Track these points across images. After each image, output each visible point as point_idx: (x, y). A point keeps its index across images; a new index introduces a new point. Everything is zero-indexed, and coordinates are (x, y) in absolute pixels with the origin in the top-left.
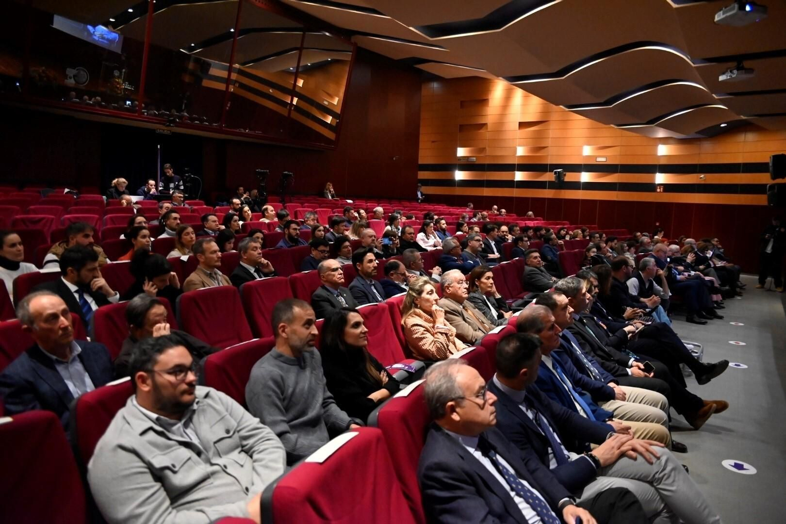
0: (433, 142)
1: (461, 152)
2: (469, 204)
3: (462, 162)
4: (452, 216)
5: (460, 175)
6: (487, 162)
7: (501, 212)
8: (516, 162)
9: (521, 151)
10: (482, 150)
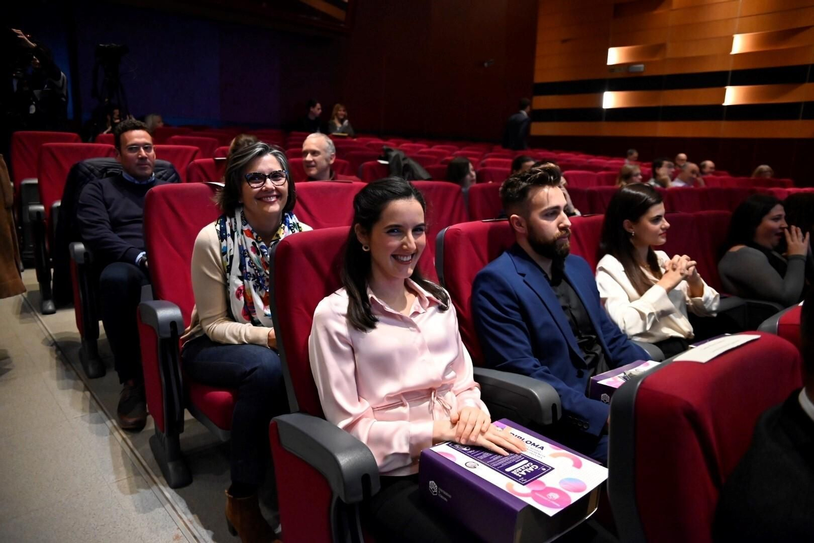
0: (564, 41)
1: (615, 56)
2: (630, 151)
3: (618, 75)
4: (596, 172)
5: (611, 100)
6: (668, 71)
7: (704, 166)
8: (729, 67)
9: (740, 44)
10: (659, 48)
